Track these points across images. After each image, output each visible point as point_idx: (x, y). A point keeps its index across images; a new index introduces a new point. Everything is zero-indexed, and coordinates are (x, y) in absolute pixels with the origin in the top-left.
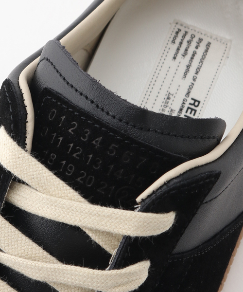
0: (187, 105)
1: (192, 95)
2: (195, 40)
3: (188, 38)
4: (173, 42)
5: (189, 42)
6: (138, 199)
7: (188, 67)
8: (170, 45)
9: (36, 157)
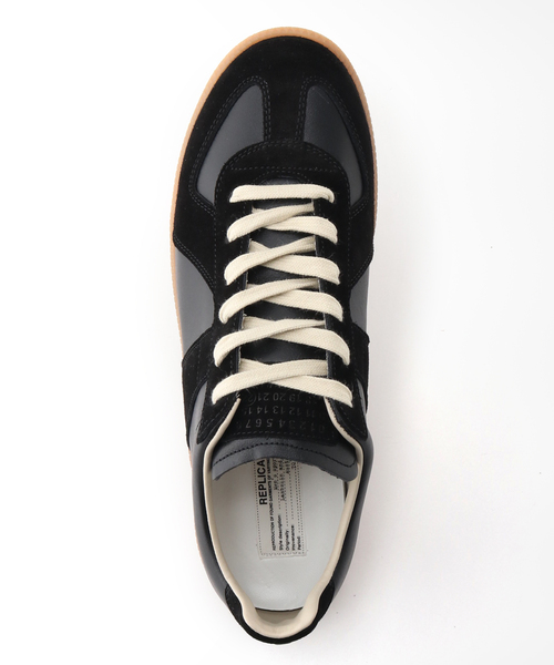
0: (268, 497)
1: (268, 505)
2: (285, 547)
3: (290, 546)
4: (299, 538)
5: (288, 543)
6: (238, 400)
7: (280, 525)
8: (300, 535)
9: (317, 396)
